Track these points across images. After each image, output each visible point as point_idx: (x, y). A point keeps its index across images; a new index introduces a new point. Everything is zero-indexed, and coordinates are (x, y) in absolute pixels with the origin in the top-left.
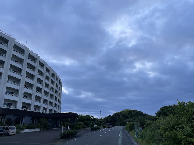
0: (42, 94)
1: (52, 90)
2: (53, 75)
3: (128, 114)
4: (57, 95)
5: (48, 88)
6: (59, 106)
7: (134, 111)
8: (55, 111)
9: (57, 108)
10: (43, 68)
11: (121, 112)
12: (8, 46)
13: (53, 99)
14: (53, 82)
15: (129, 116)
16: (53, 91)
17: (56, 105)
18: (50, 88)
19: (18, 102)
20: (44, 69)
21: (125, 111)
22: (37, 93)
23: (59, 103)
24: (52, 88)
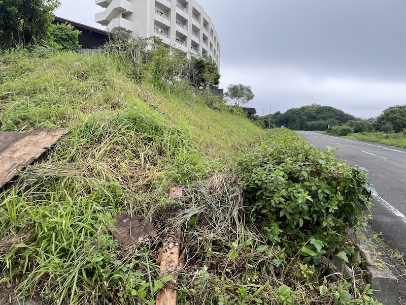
3: (317, 113)
7: (329, 109)
11: (303, 109)
12: (189, 13)
15: (317, 117)
20: (213, 39)
21: (310, 107)
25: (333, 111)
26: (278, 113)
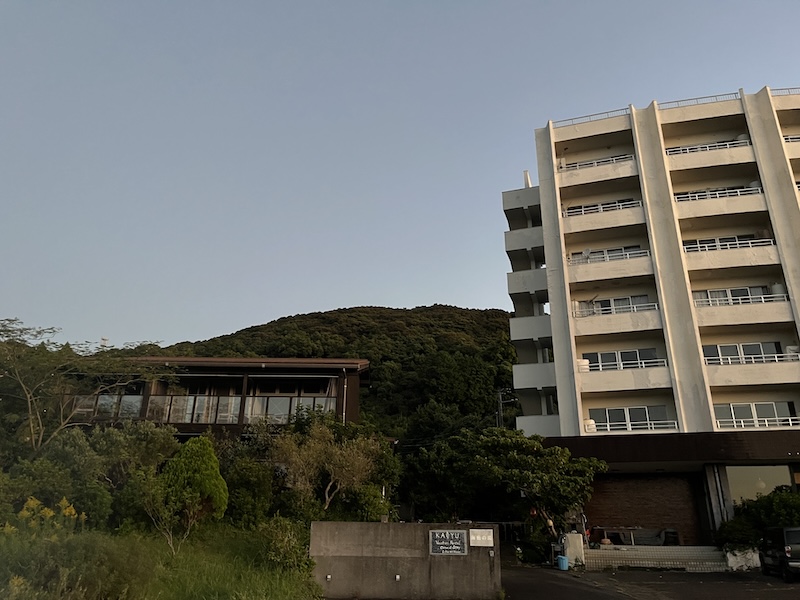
12: (753, 139)
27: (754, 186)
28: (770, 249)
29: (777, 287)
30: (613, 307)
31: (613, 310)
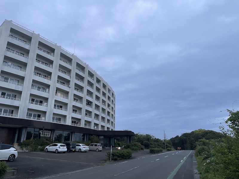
0: (92, 108)
1: (103, 104)
2: (104, 86)
3: (203, 135)
4: (110, 109)
5: (100, 101)
6: (112, 122)
7: (211, 132)
8: (108, 128)
9: (110, 124)
10: (92, 78)
12: (55, 56)
13: (105, 114)
14: (104, 94)
16: (105, 105)
17: (108, 120)
18: (101, 101)
19: (67, 117)
20: (93, 80)
21: (198, 131)
22: (88, 107)
23: (113, 119)
24: (104, 102)
25: (214, 133)
26: (177, 137)
27: (51, 66)
28: (50, 81)
29: (47, 90)
30: (9, 81)
31: (9, 82)
